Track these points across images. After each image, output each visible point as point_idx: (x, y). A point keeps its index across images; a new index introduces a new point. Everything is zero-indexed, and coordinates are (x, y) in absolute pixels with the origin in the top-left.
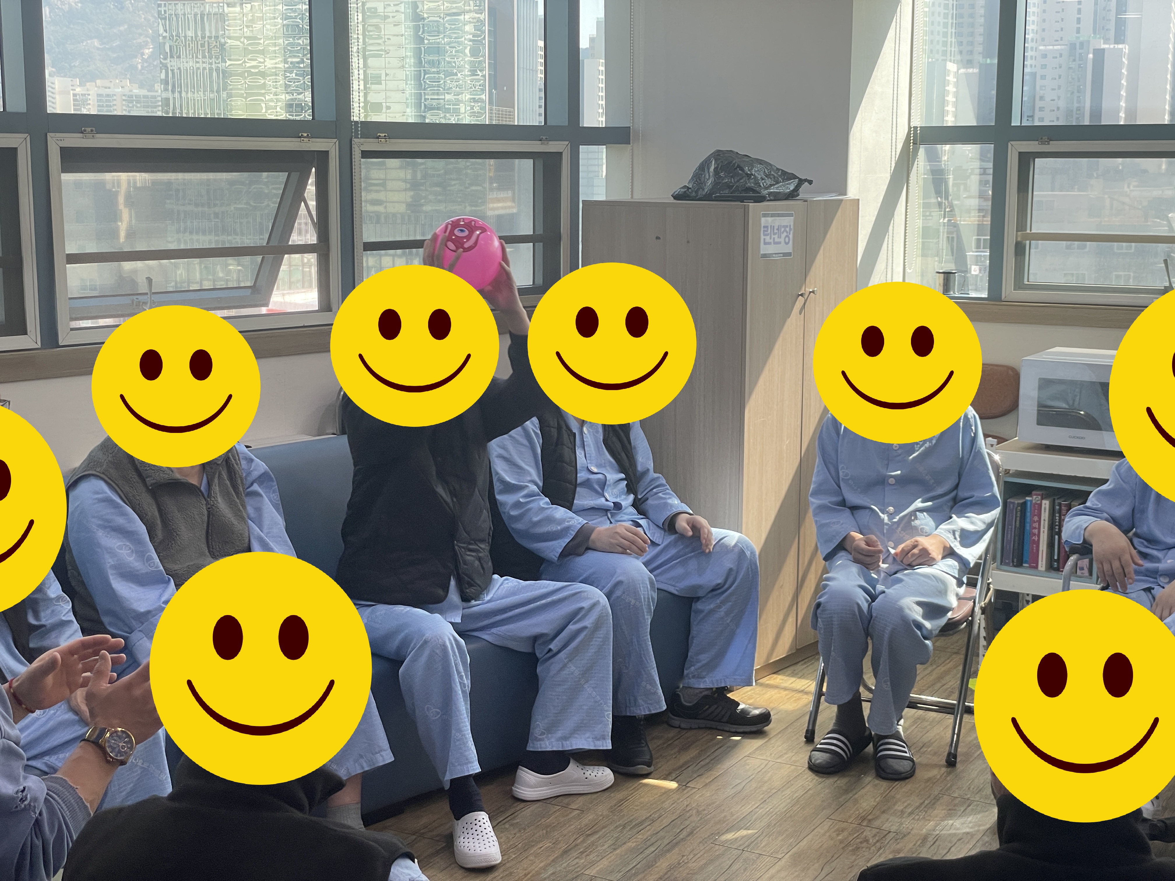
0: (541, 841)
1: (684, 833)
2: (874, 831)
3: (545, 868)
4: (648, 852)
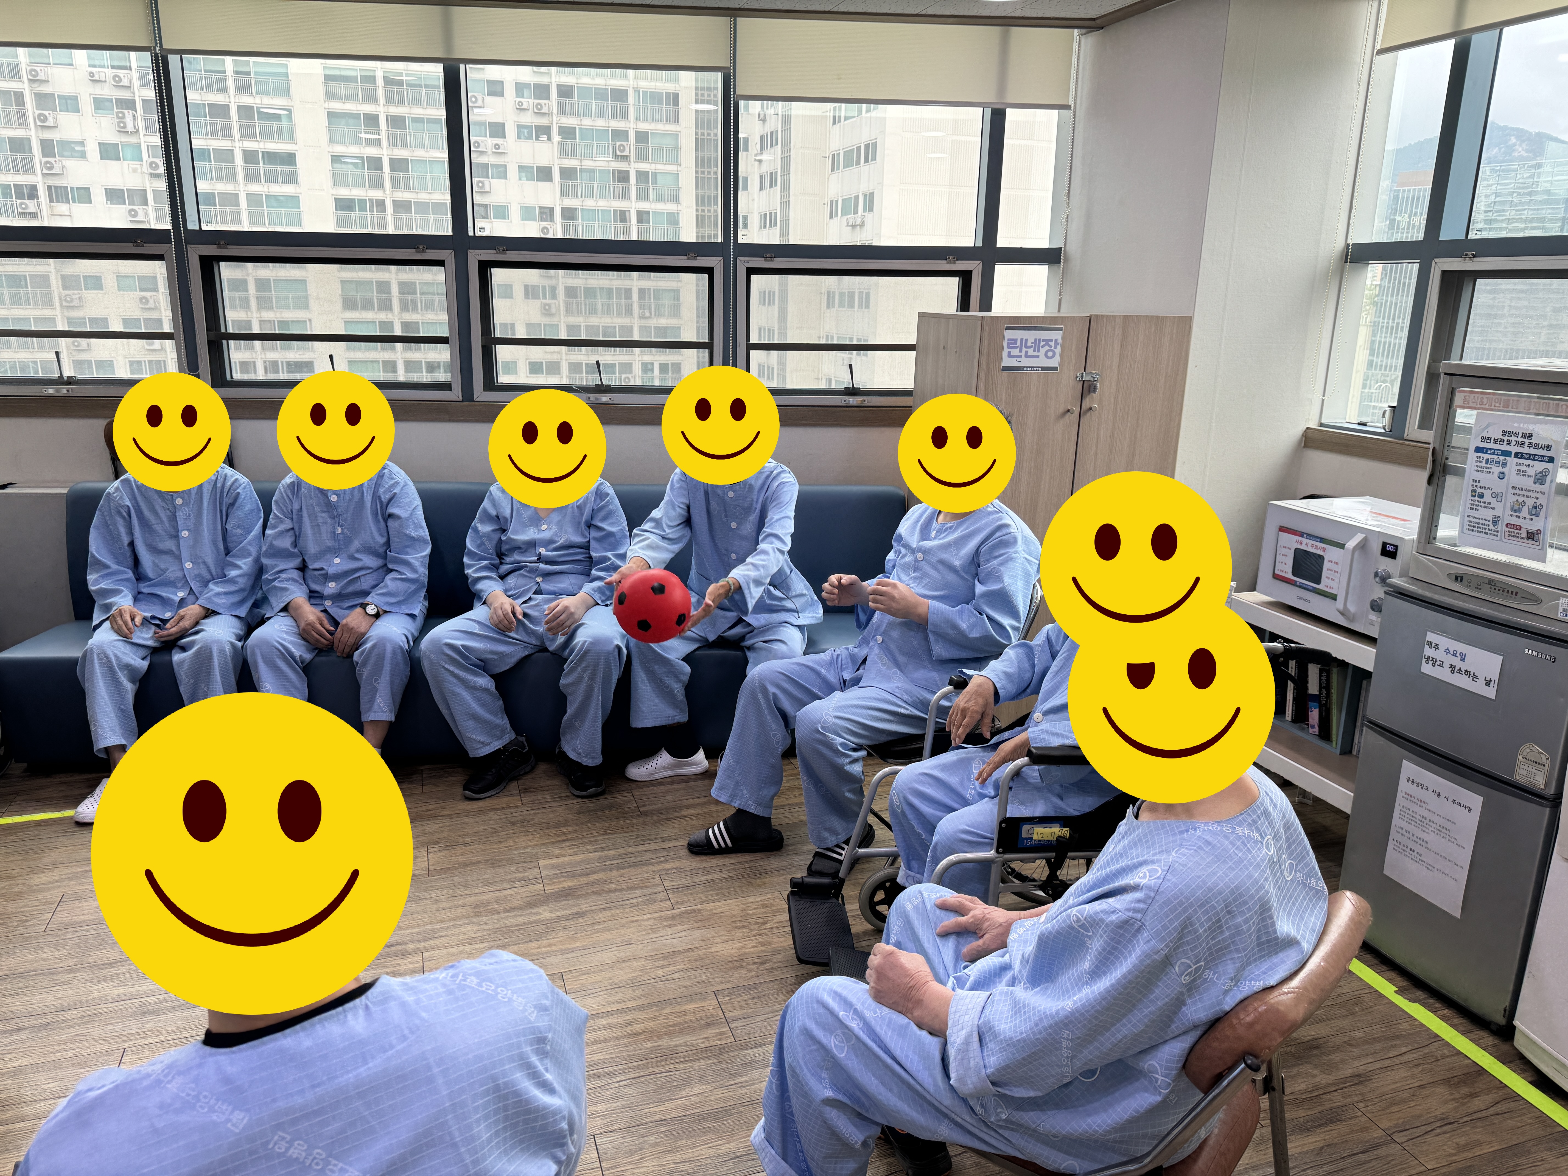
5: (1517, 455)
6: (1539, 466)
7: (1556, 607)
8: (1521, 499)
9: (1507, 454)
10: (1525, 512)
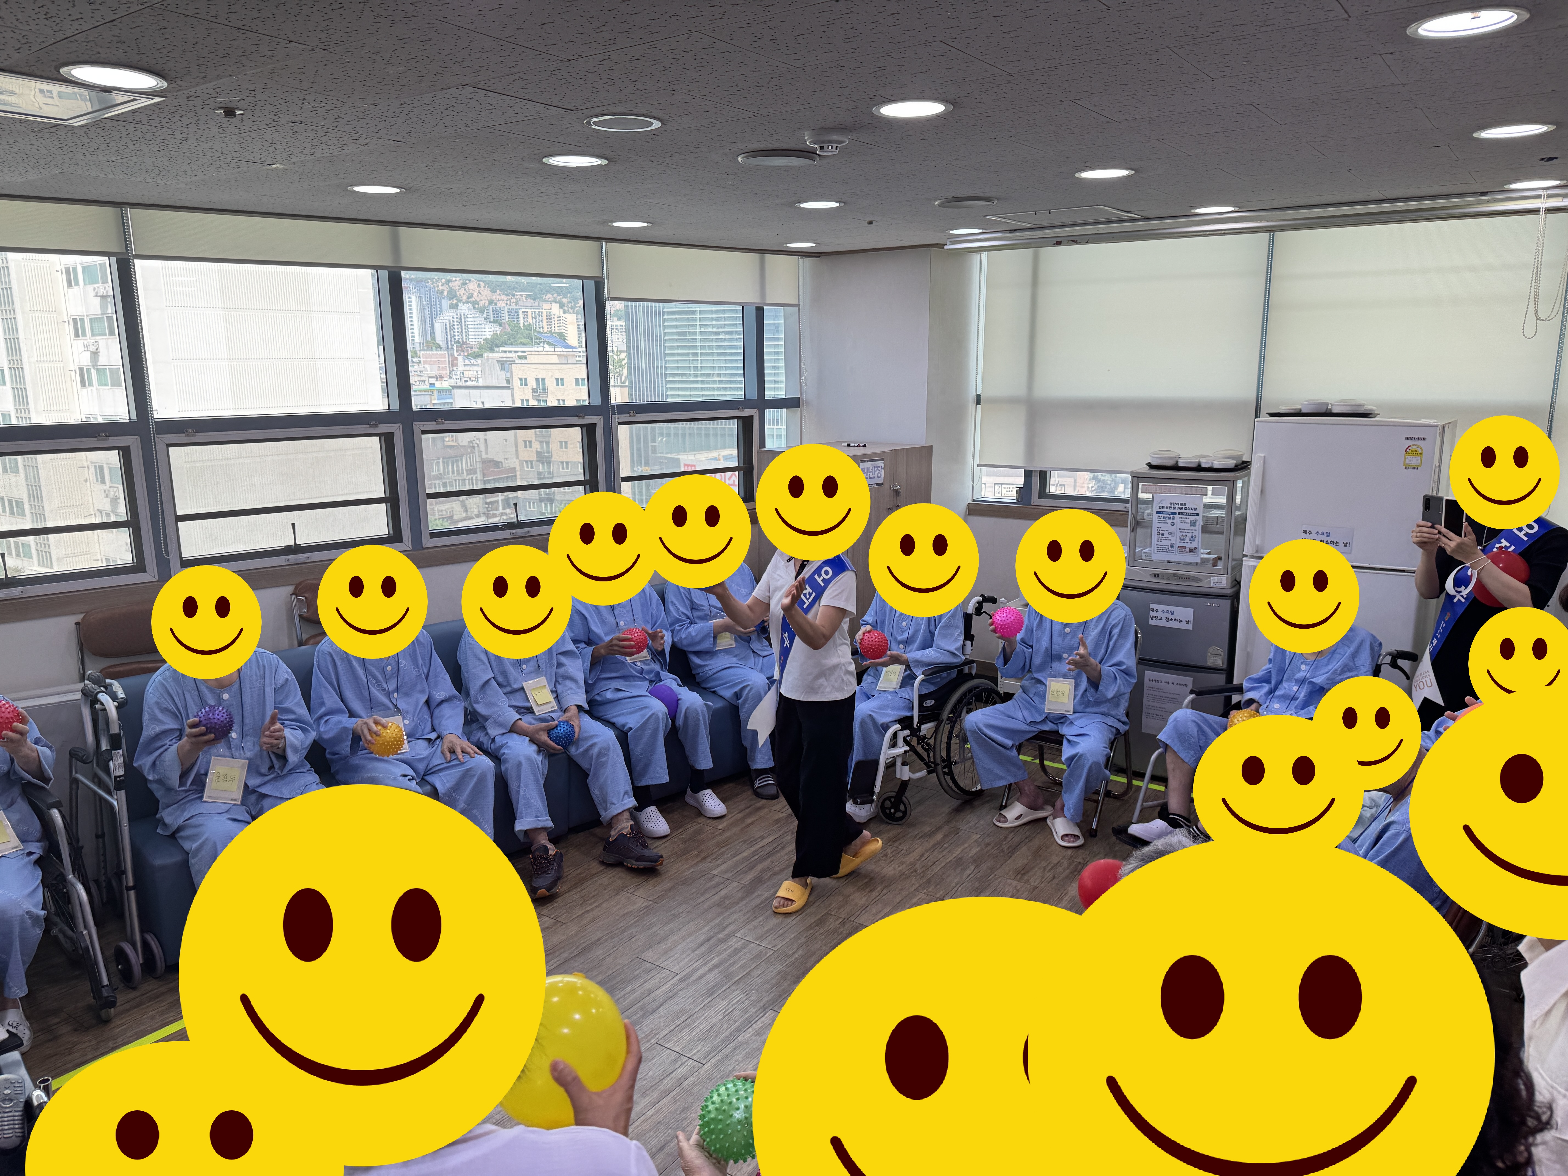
0: (691, 851)
1: (779, 847)
2: (894, 848)
3: (688, 869)
4: (753, 859)
5: (1179, 514)
6: (1192, 518)
7: (1210, 581)
8: (1184, 534)
9: (1175, 513)
10: (1187, 540)
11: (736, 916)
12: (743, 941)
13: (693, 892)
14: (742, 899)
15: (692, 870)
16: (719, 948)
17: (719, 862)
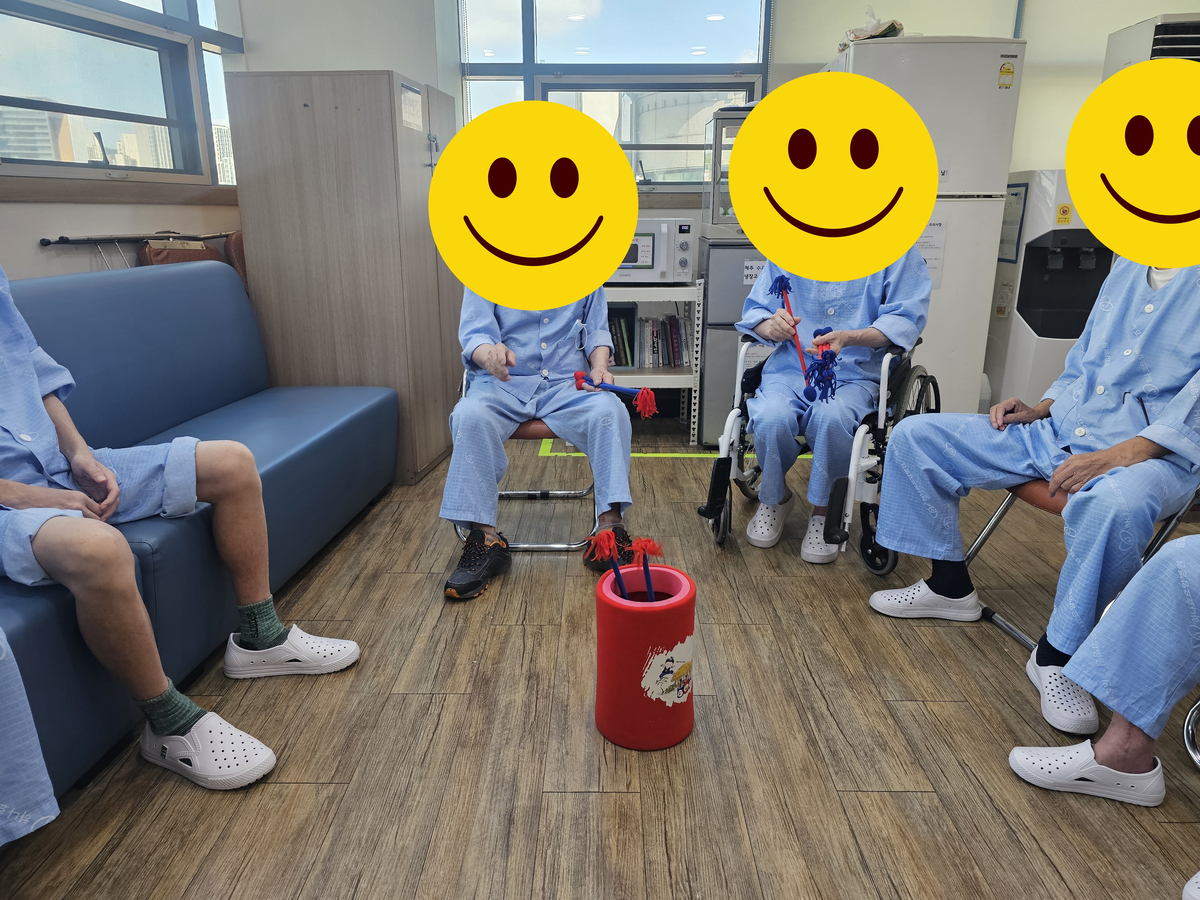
11: (509, 754)
12: (570, 796)
13: (393, 734)
14: (489, 720)
15: (355, 700)
16: (542, 829)
17: (390, 670)
